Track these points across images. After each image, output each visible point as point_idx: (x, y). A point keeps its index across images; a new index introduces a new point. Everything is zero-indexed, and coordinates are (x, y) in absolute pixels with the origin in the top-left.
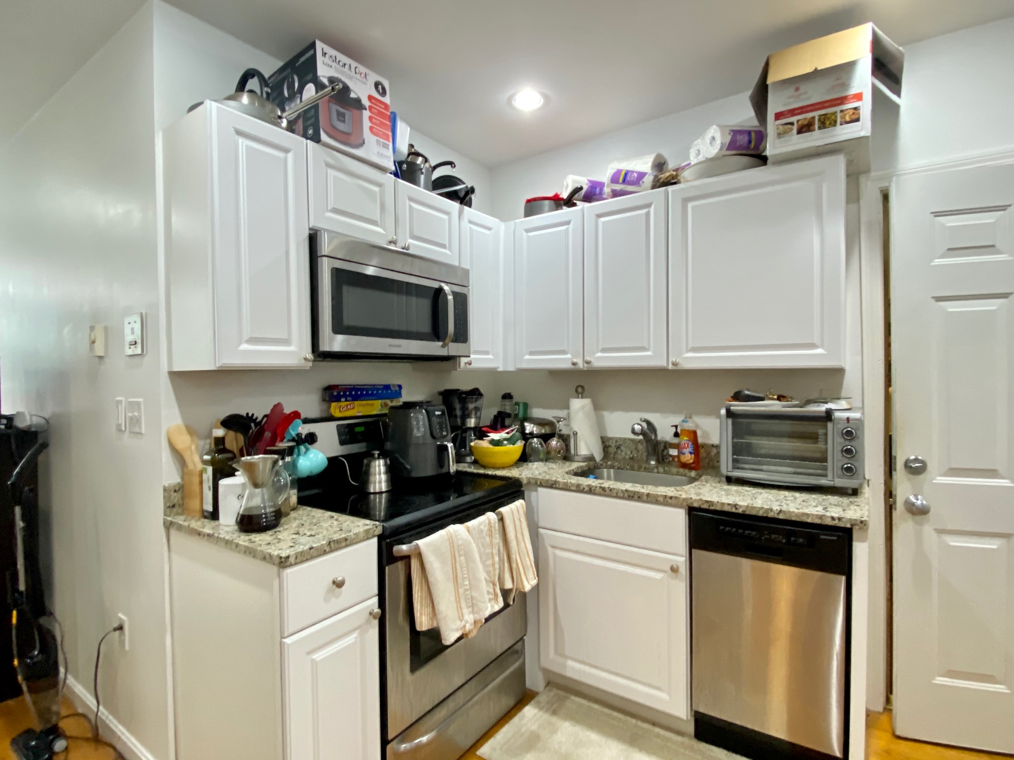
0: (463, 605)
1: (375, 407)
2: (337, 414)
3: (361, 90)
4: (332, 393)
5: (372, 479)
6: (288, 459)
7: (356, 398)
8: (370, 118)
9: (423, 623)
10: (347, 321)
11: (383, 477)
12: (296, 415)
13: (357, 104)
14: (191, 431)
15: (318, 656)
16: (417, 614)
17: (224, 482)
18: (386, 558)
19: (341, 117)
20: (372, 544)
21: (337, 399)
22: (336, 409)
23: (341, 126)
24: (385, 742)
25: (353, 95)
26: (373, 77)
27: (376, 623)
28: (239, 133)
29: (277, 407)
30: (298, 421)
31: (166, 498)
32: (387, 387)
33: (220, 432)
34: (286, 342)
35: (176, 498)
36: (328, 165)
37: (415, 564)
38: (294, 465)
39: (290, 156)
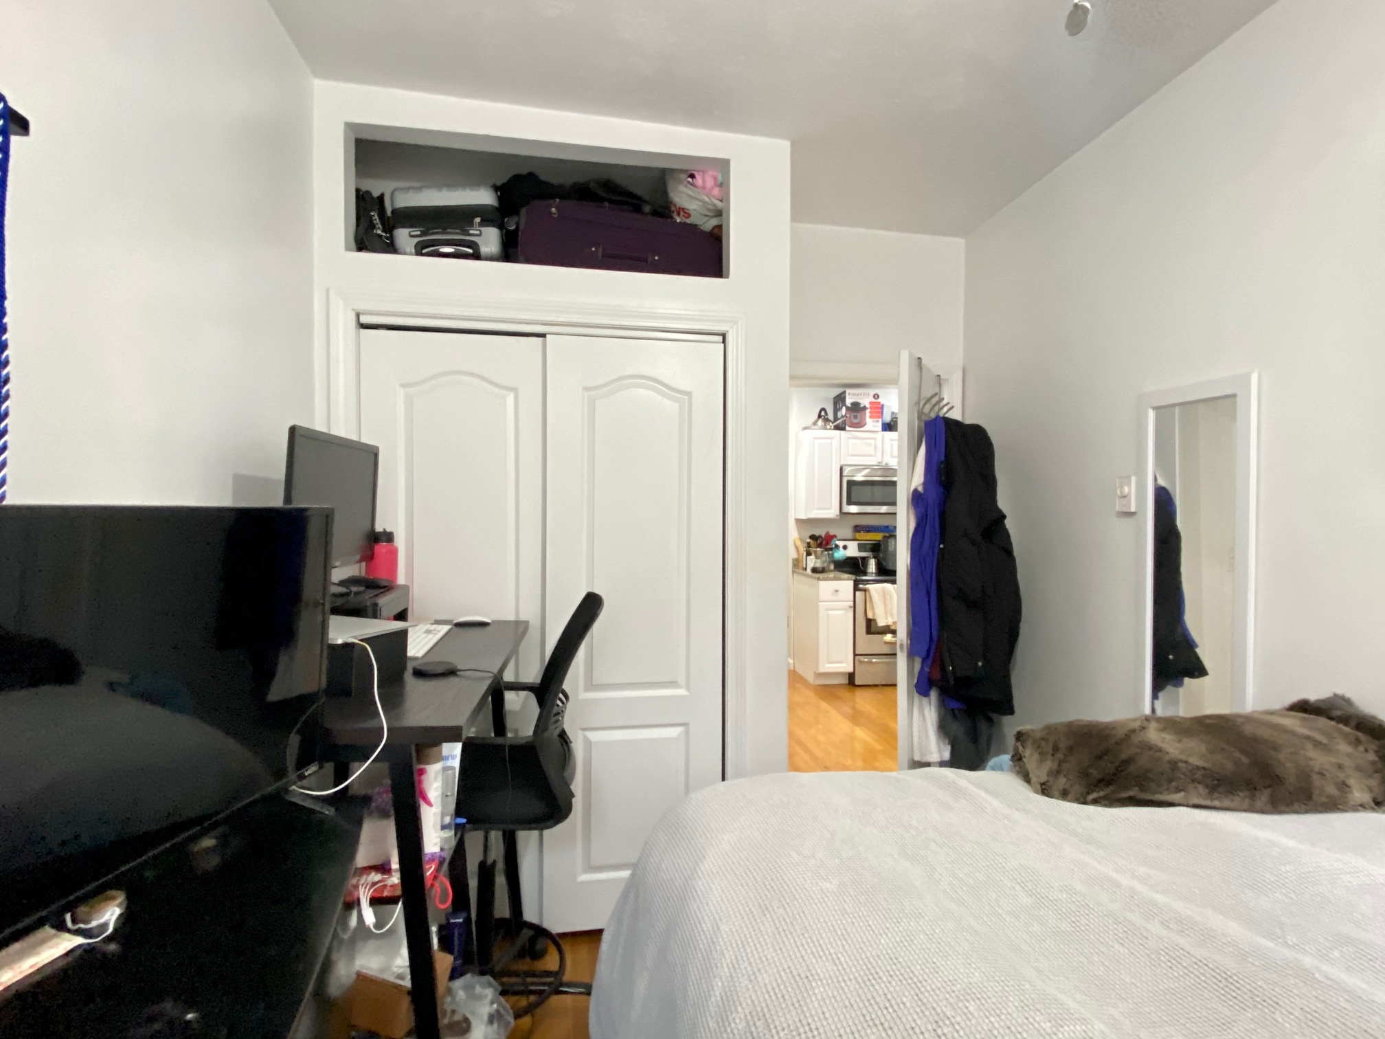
0: (888, 615)
1: (878, 537)
2: (859, 538)
3: (865, 402)
4: (857, 529)
5: (868, 567)
6: (830, 552)
7: (868, 531)
8: (870, 412)
9: (870, 616)
10: (854, 499)
11: (874, 567)
12: (834, 536)
13: (865, 408)
14: (801, 540)
15: (831, 612)
16: (868, 612)
17: (808, 557)
18: (856, 589)
19: (856, 417)
20: (851, 583)
21: (859, 531)
22: (858, 536)
23: (856, 421)
24: (855, 655)
25: (862, 406)
26: (872, 392)
27: (852, 610)
28: (815, 438)
29: (828, 533)
30: (835, 539)
31: (793, 562)
32: (887, 527)
33: (809, 540)
34: (830, 509)
35: (796, 562)
36: (849, 438)
37: (867, 593)
38: (833, 555)
39: (834, 441)
